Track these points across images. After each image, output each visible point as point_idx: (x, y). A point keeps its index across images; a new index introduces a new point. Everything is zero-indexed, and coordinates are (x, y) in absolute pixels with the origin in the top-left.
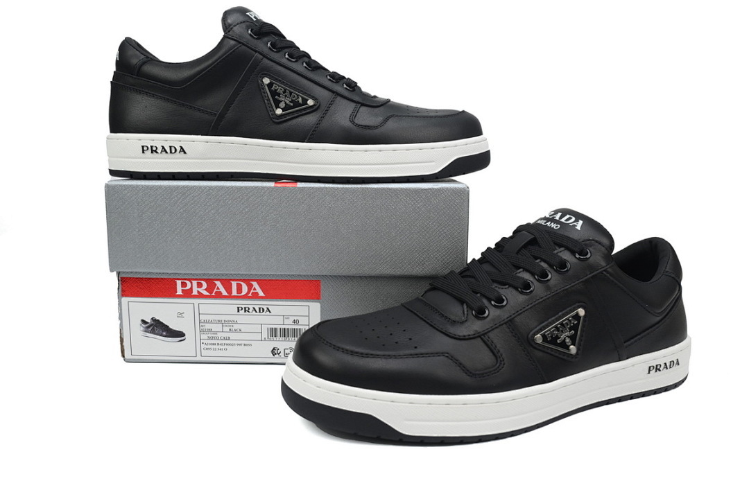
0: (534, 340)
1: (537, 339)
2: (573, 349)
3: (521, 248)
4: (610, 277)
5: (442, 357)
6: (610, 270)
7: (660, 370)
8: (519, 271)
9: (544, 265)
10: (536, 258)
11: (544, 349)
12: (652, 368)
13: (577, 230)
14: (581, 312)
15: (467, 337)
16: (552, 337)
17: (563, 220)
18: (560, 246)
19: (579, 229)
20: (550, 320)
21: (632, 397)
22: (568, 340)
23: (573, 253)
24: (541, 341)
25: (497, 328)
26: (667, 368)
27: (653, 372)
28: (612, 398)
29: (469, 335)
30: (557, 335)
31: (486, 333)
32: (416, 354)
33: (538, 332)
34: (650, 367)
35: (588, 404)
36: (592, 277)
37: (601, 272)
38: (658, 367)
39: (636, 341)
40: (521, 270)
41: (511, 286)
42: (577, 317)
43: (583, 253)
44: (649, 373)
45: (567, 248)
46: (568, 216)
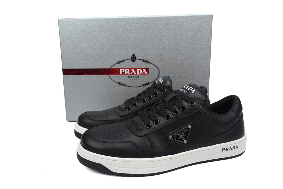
0: (168, 138)
1: (170, 137)
2: (185, 141)
3: (170, 100)
4: (202, 113)
5: (130, 143)
6: (203, 110)
7: (228, 150)
8: (167, 109)
9: (176, 107)
10: (174, 104)
11: (173, 141)
12: (224, 149)
13: (192, 93)
14: (190, 127)
15: (141, 136)
16: (176, 136)
17: (188, 89)
18: (185, 100)
19: (193, 93)
20: (176, 130)
21: (215, 160)
22: (183, 138)
23: (188, 103)
24: (172, 138)
25: (153, 132)
26: (231, 149)
27: (224, 151)
28: (206, 160)
29: (142, 135)
30: (179, 136)
31: (149, 134)
32: (120, 142)
33: (170, 134)
34: (223, 149)
35: (195, 162)
36: (195, 113)
37: (199, 111)
38: (227, 149)
39: (216, 138)
40: (168, 109)
41: (162, 116)
42: (188, 129)
43: (192, 103)
44: (223, 151)
45: (187, 101)
46: (191, 87)
